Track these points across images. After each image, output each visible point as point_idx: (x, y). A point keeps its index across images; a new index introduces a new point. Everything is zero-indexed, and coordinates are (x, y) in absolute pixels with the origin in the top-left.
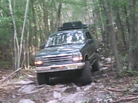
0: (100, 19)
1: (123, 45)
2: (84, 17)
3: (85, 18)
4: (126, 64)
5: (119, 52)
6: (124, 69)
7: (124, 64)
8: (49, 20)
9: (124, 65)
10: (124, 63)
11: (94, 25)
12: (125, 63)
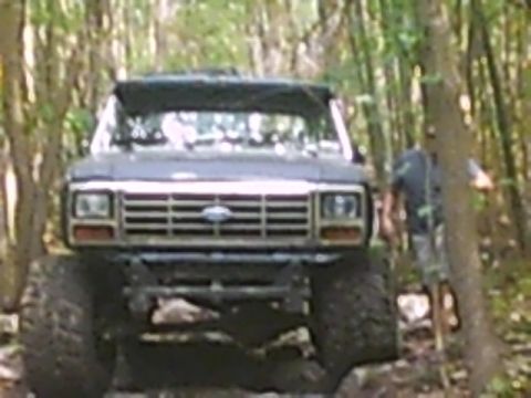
0: (362, 46)
1: (505, 219)
2: (253, 29)
3: (261, 33)
4: (524, 343)
5: (485, 256)
6: (512, 373)
7: (515, 342)
8: (28, 33)
9: (517, 347)
10: (510, 336)
11: (326, 78)
12: (522, 337)
